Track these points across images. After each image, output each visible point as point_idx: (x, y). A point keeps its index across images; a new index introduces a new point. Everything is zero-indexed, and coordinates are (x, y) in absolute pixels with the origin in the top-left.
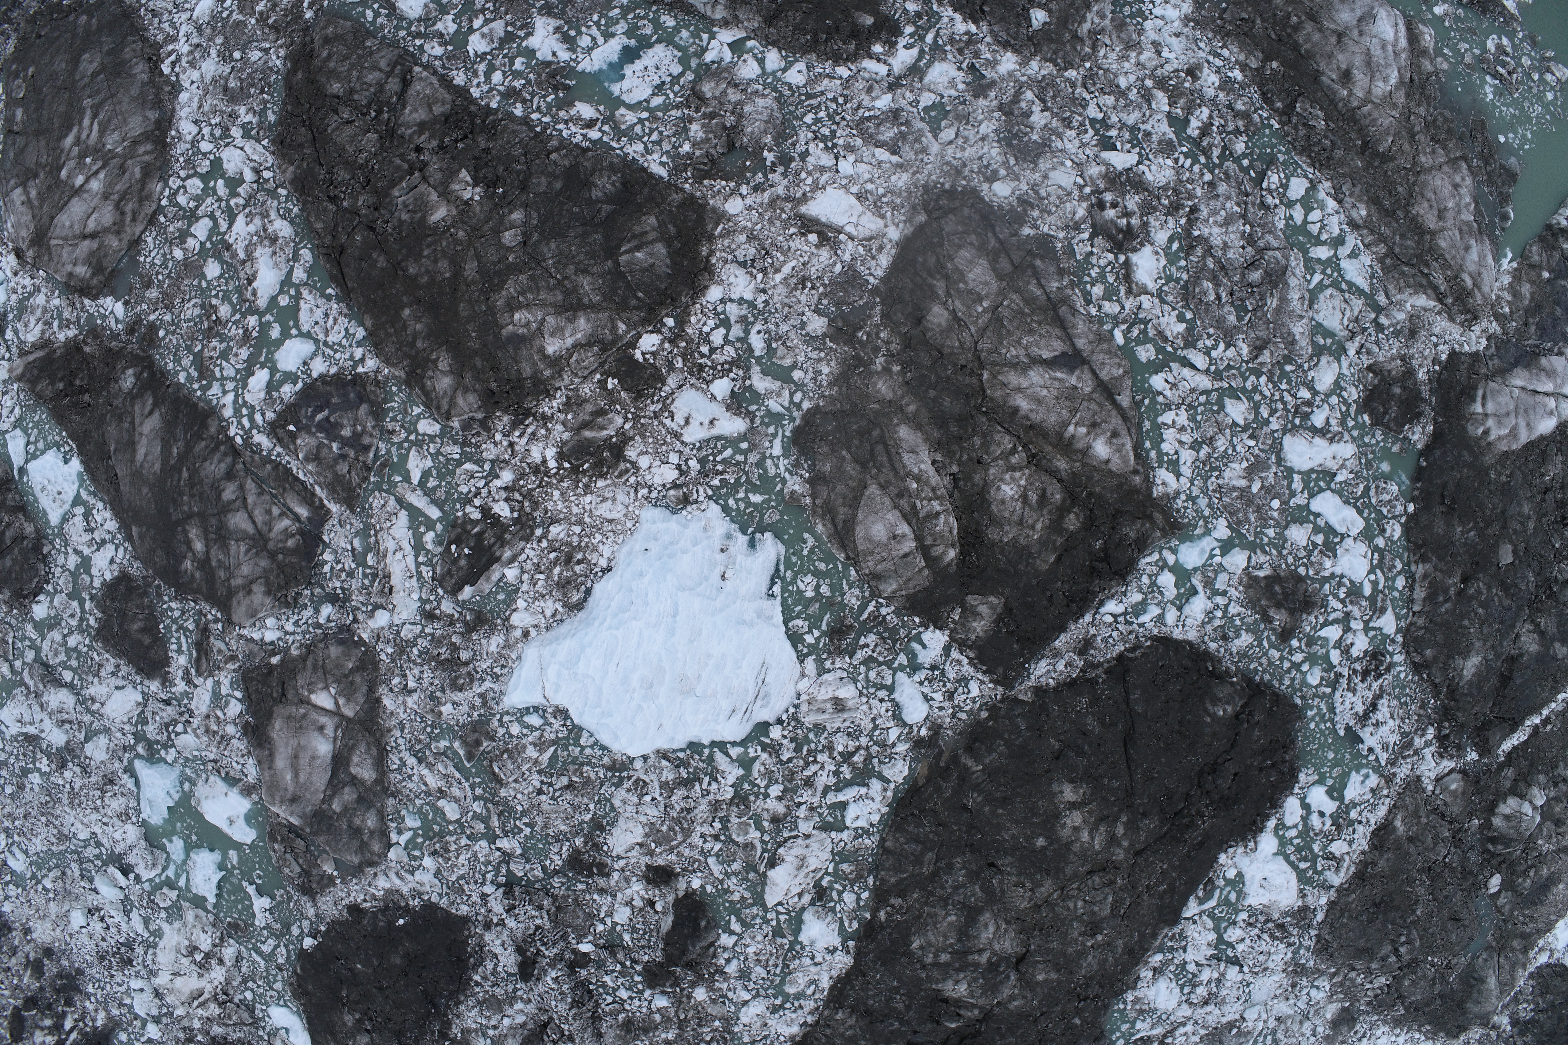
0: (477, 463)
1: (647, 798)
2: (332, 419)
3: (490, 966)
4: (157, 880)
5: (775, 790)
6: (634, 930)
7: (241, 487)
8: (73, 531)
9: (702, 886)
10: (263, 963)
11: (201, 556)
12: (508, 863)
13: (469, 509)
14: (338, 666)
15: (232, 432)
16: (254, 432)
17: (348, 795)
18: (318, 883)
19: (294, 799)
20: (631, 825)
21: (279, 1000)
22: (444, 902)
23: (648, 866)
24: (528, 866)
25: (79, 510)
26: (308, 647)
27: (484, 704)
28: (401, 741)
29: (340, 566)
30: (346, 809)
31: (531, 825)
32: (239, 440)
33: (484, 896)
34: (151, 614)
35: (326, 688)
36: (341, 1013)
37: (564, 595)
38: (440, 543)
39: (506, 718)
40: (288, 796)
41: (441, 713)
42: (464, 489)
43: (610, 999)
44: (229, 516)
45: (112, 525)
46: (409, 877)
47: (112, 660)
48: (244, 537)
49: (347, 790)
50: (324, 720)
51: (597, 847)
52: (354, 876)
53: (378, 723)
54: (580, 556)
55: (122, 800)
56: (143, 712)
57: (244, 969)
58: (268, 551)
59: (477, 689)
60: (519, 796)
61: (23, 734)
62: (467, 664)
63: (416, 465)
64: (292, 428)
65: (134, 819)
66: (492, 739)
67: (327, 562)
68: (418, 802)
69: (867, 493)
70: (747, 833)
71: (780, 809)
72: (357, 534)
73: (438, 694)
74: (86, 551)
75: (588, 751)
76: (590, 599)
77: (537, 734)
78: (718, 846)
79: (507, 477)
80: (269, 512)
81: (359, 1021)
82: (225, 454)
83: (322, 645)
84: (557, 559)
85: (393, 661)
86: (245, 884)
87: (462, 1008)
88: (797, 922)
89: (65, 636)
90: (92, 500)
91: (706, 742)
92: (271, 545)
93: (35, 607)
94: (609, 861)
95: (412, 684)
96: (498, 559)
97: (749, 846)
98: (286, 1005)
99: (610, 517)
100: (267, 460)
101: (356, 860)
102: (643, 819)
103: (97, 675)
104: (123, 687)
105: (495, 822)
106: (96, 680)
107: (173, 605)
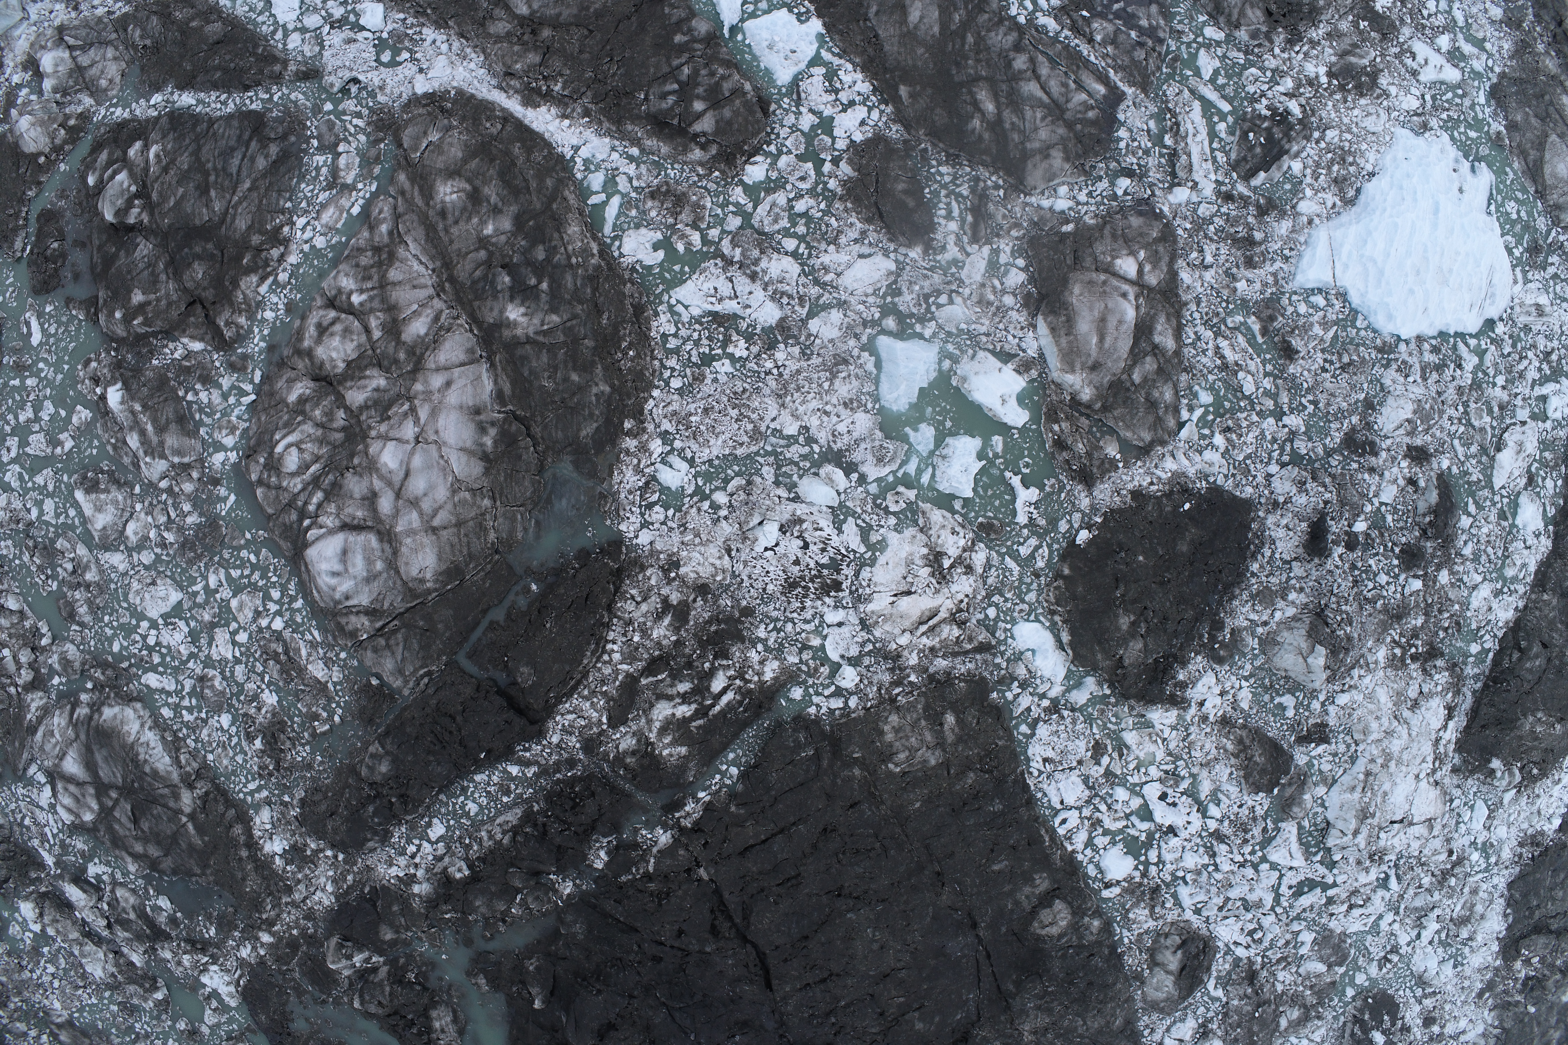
0: (1259, 69)
1: (1411, 379)
2: (1129, 10)
3: (1268, 553)
4: (891, 478)
5: (1500, 380)
6: (1395, 511)
7: (1032, 60)
8: (809, 88)
9: (1449, 468)
10: (1016, 569)
11: (991, 117)
12: (1292, 441)
13: (1257, 106)
14: (1141, 235)
15: (1013, 11)
16: (1038, 14)
17: (1150, 364)
18: (1099, 468)
19: (1095, 367)
20: (1402, 402)
21: (1030, 615)
22: (1229, 485)
23: (1408, 446)
24: (1310, 445)
25: (819, 71)
26: (1103, 217)
27: (1276, 282)
28: (1196, 315)
29: (1136, 144)
30: (1145, 380)
31: (1315, 403)
32: (1022, 20)
33: (1269, 476)
34: (913, 177)
35: (1133, 253)
36: (1116, 616)
37: (1341, 190)
38: (1232, 133)
39: (1295, 298)
40: (1090, 363)
41: (1235, 290)
42: (1251, 89)
43: (1371, 585)
44: (1022, 83)
45: (865, 87)
46: (1197, 458)
47: (859, 225)
48: (1041, 104)
49: (1148, 359)
50: (1126, 287)
51: (1369, 426)
52: (1138, 459)
53: (1177, 295)
54: (1351, 159)
55: (855, 383)
56: (895, 282)
57: (990, 581)
58: (1064, 120)
59: (1269, 268)
60: (1306, 373)
61: (710, 313)
62: (1260, 244)
63: (1207, 63)
64: (1085, 13)
65: (870, 406)
66: (1283, 315)
67: (1122, 139)
68: (1211, 378)
69: (1550, 140)
70: (1481, 418)
71: (1506, 398)
72: (1152, 116)
73: (1234, 270)
74: (828, 112)
75: (1363, 333)
76: (1362, 198)
77: (1321, 313)
78: (1462, 429)
79: (1288, 84)
80: (1065, 85)
81: (1133, 624)
82: (1010, 29)
83: (1119, 216)
84: (1332, 160)
85: (1190, 236)
86: (1008, 474)
87: (1236, 603)
88: (1515, 506)
89: (790, 200)
90: (836, 61)
91: (1452, 333)
92: (1068, 115)
93: (747, 167)
94: (1378, 440)
95: (1209, 259)
96: (1287, 152)
97: (1482, 430)
98: (1037, 620)
99: (1372, 130)
100: (1055, 40)
101: (1147, 436)
102: (1412, 396)
103: (834, 241)
104: (870, 255)
105: (1284, 398)
106: (832, 248)
107: (943, 169)
